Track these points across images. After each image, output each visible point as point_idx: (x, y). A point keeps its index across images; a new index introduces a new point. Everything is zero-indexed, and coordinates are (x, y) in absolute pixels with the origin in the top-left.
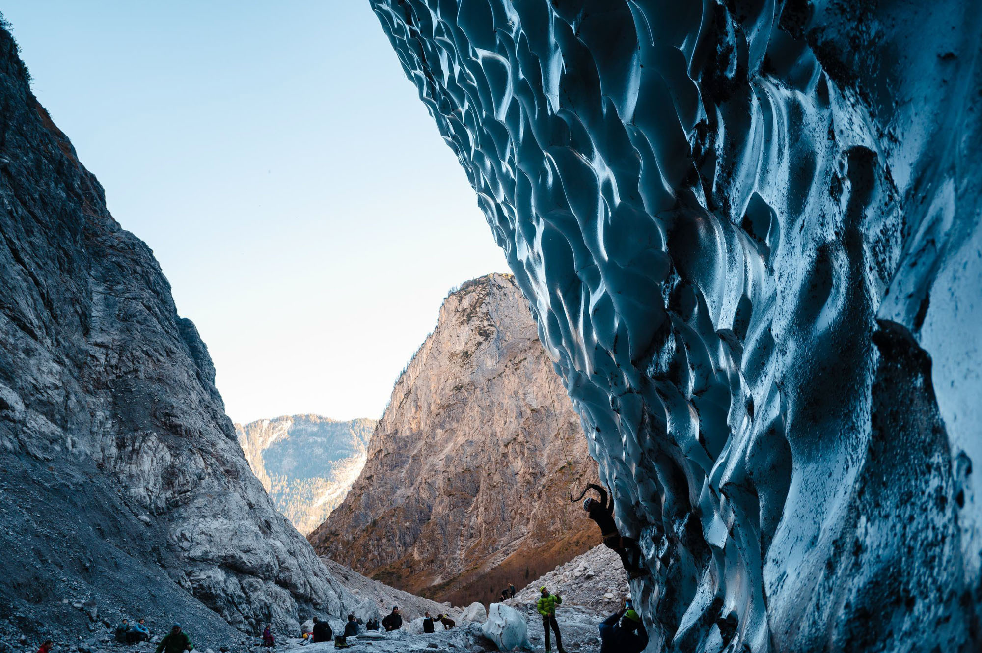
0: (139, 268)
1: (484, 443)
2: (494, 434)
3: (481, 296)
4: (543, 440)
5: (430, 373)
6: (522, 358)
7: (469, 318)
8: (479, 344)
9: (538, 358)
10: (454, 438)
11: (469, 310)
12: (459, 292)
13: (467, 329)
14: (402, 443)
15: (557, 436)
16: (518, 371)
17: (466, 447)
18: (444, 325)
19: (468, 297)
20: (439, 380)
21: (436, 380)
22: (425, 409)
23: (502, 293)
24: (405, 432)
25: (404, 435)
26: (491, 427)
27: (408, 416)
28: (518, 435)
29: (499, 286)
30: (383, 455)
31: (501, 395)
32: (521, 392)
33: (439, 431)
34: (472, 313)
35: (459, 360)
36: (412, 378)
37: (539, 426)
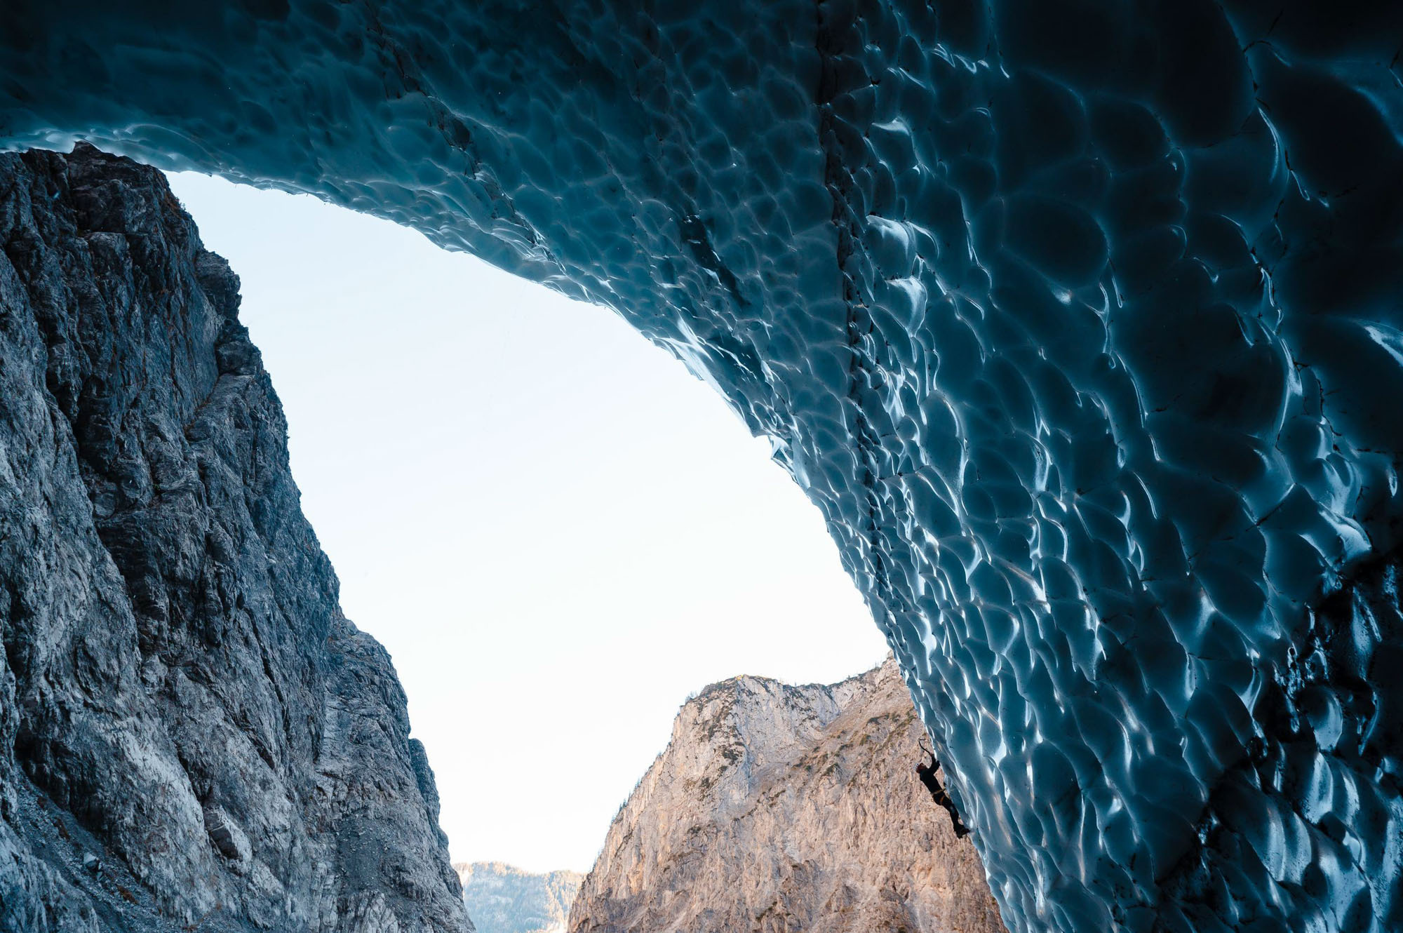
0: (377, 678)
1: (728, 913)
2: (742, 901)
3: (727, 704)
4: (809, 912)
5: (659, 807)
6: (779, 790)
7: (711, 734)
8: (724, 768)
9: (800, 790)
10: (687, 904)
11: (711, 723)
12: (699, 698)
13: (708, 748)
14: (617, 909)
15: (828, 906)
16: (775, 809)
17: (704, 919)
18: (680, 742)
19: (710, 705)
20: (670, 818)
21: (666, 819)
22: (650, 860)
23: (753, 701)
24: (622, 894)
25: (619, 897)
26: (738, 890)
27: (627, 869)
28: (775, 903)
29: (749, 691)
30: (590, 927)
31: (752, 842)
32: (778, 838)
33: (668, 894)
34: (714, 726)
35: (697, 791)
36: (635, 814)
37: (803, 890)
